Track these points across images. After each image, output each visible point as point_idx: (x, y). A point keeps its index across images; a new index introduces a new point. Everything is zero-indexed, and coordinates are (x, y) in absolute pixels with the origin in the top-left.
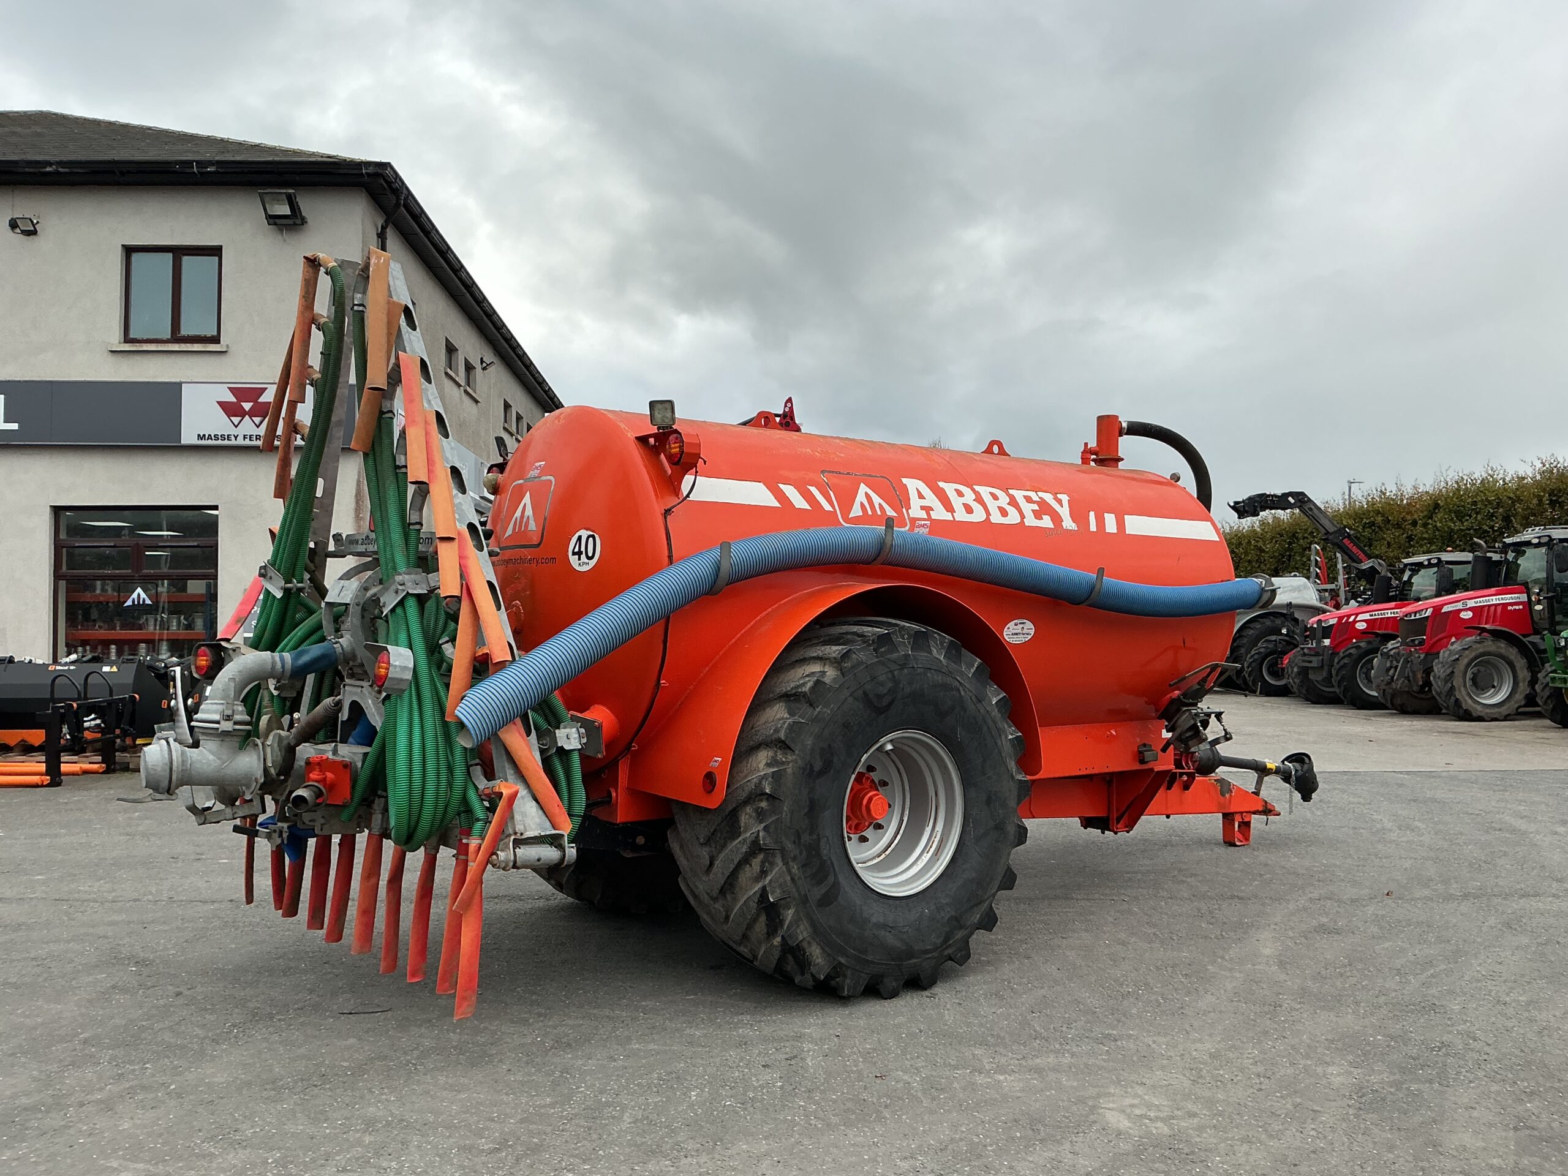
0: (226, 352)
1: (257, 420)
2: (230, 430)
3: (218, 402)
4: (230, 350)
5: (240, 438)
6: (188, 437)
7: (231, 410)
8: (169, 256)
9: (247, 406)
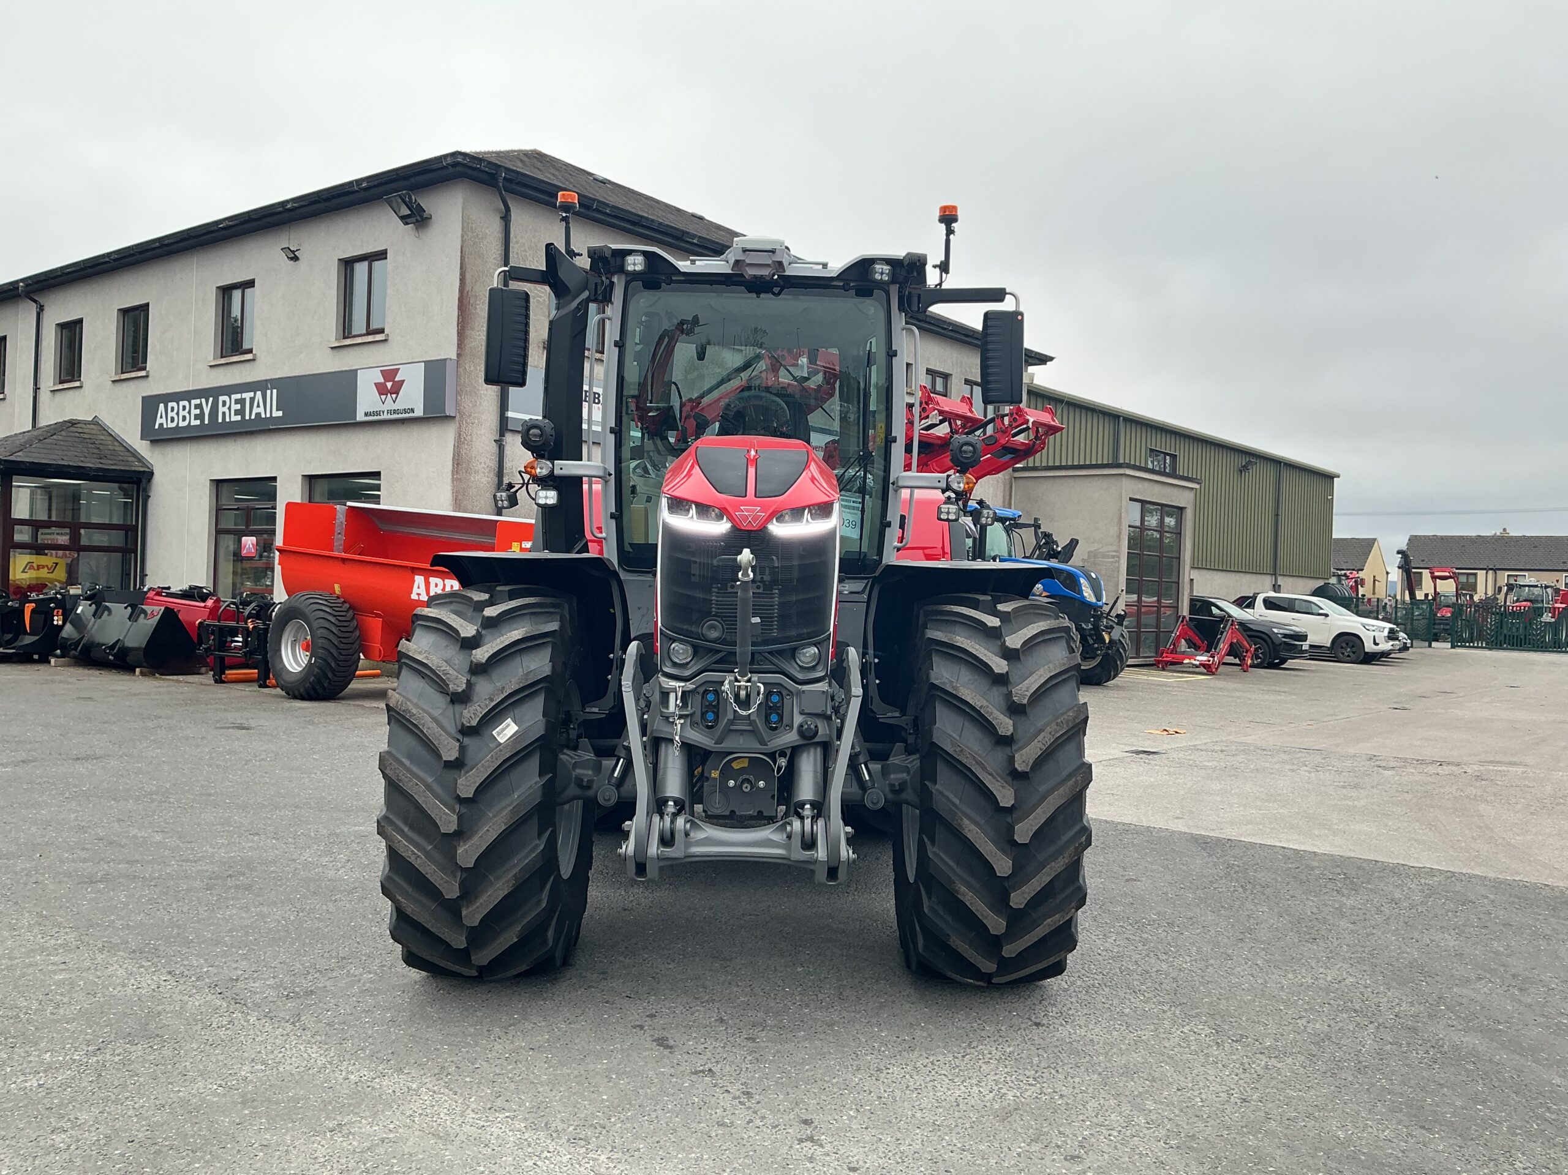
0: (386, 340)
1: (394, 396)
2: (380, 407)
3: (376, 384)
4: (390, 338)
5: (386, 413)
6: (360, 417)
7: (381, 389)
8: (365, 264)
9: (389, 385)
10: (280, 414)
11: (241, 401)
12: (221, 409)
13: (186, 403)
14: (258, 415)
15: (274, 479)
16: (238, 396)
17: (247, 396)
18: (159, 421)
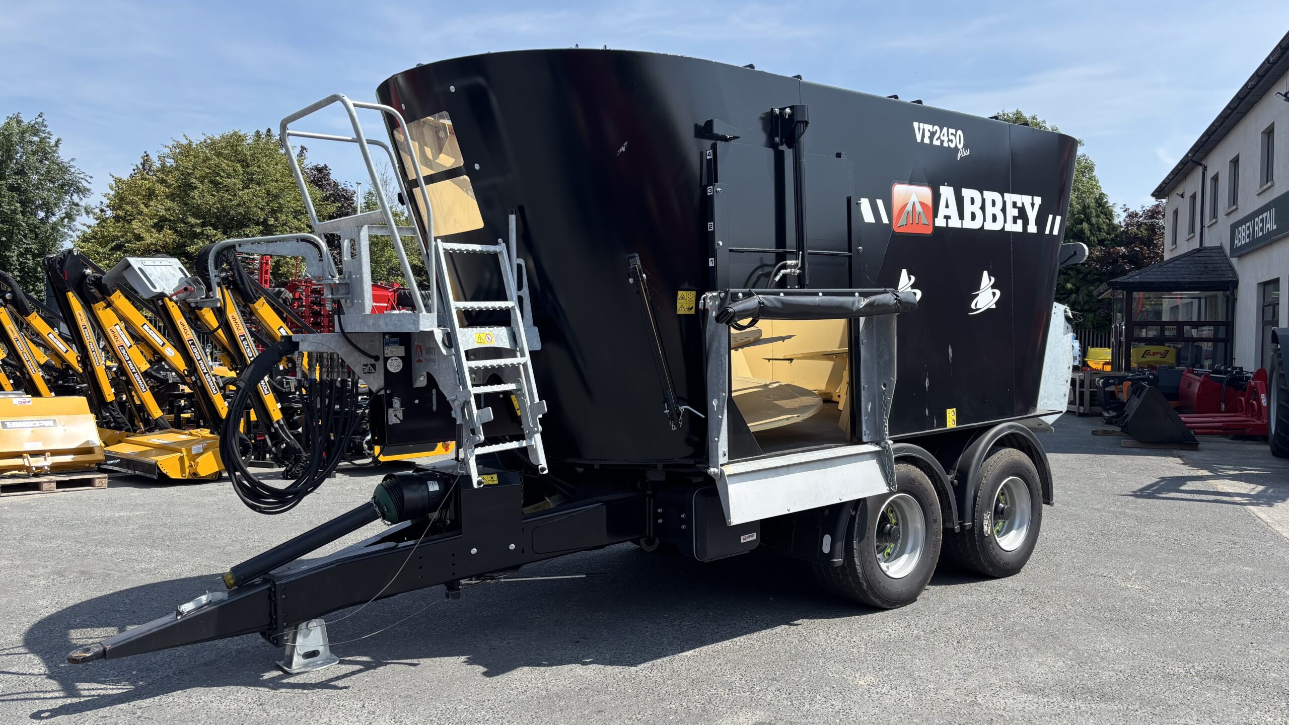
10: (1275, 227)
11: (1262, 221)
12: (1256, 228)
13: (1244, 226)
14: (1268, 228)
15: (1279, 278)
16: (1261, 217)
17: (1264, 215)
18: (1236, 242)
